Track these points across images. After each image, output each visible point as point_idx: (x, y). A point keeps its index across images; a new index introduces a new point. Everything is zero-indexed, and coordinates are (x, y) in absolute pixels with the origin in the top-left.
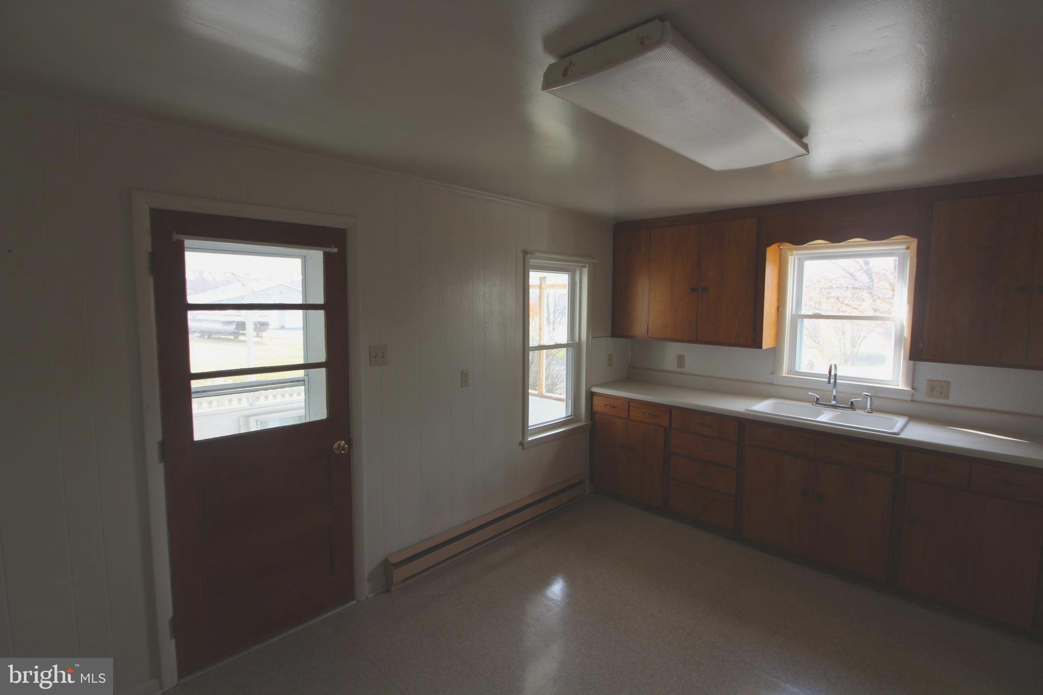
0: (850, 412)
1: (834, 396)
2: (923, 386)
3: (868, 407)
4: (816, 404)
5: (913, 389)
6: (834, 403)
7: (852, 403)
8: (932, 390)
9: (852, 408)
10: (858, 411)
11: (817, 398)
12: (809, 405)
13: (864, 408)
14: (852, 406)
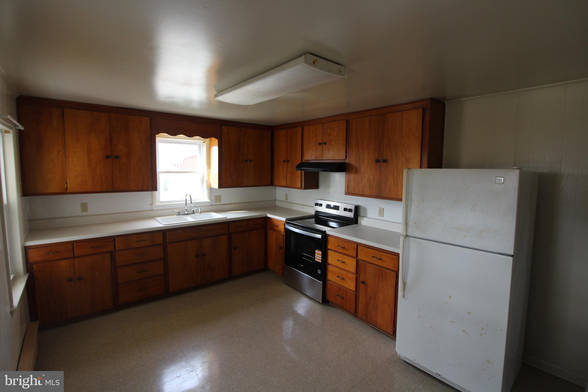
0: (193, 215)
1: (186, 210)
2: (213, 199)
3: (199, 211)
4: (179, 215)
5: (211, 200)
6: (186, 213)
7: (193, 211)
8: (216, 200)
9: (194, 213)
10: (196, 214)
11: (179, 212)
12: (175, 216)
13: (198, 212)
14: (193, 213)
